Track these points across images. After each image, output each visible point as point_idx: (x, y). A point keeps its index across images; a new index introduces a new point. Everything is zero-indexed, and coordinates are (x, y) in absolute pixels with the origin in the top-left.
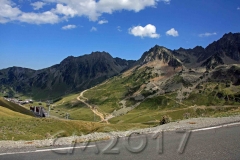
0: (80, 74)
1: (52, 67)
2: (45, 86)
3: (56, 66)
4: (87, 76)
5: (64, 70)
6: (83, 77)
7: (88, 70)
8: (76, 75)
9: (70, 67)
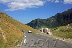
0: (64, 19)
1: (51, 17)
2: (49, 24)
3: (53, 17)
4: (68, 19)
5: (56, 18)
6: (65, 20)
7: (67, 17)
8: (62, 19)
9: (59, 16)
